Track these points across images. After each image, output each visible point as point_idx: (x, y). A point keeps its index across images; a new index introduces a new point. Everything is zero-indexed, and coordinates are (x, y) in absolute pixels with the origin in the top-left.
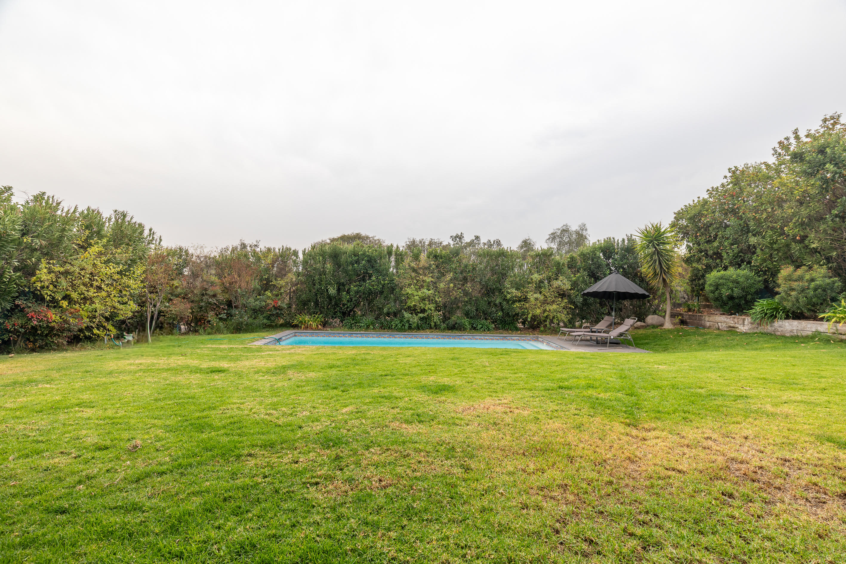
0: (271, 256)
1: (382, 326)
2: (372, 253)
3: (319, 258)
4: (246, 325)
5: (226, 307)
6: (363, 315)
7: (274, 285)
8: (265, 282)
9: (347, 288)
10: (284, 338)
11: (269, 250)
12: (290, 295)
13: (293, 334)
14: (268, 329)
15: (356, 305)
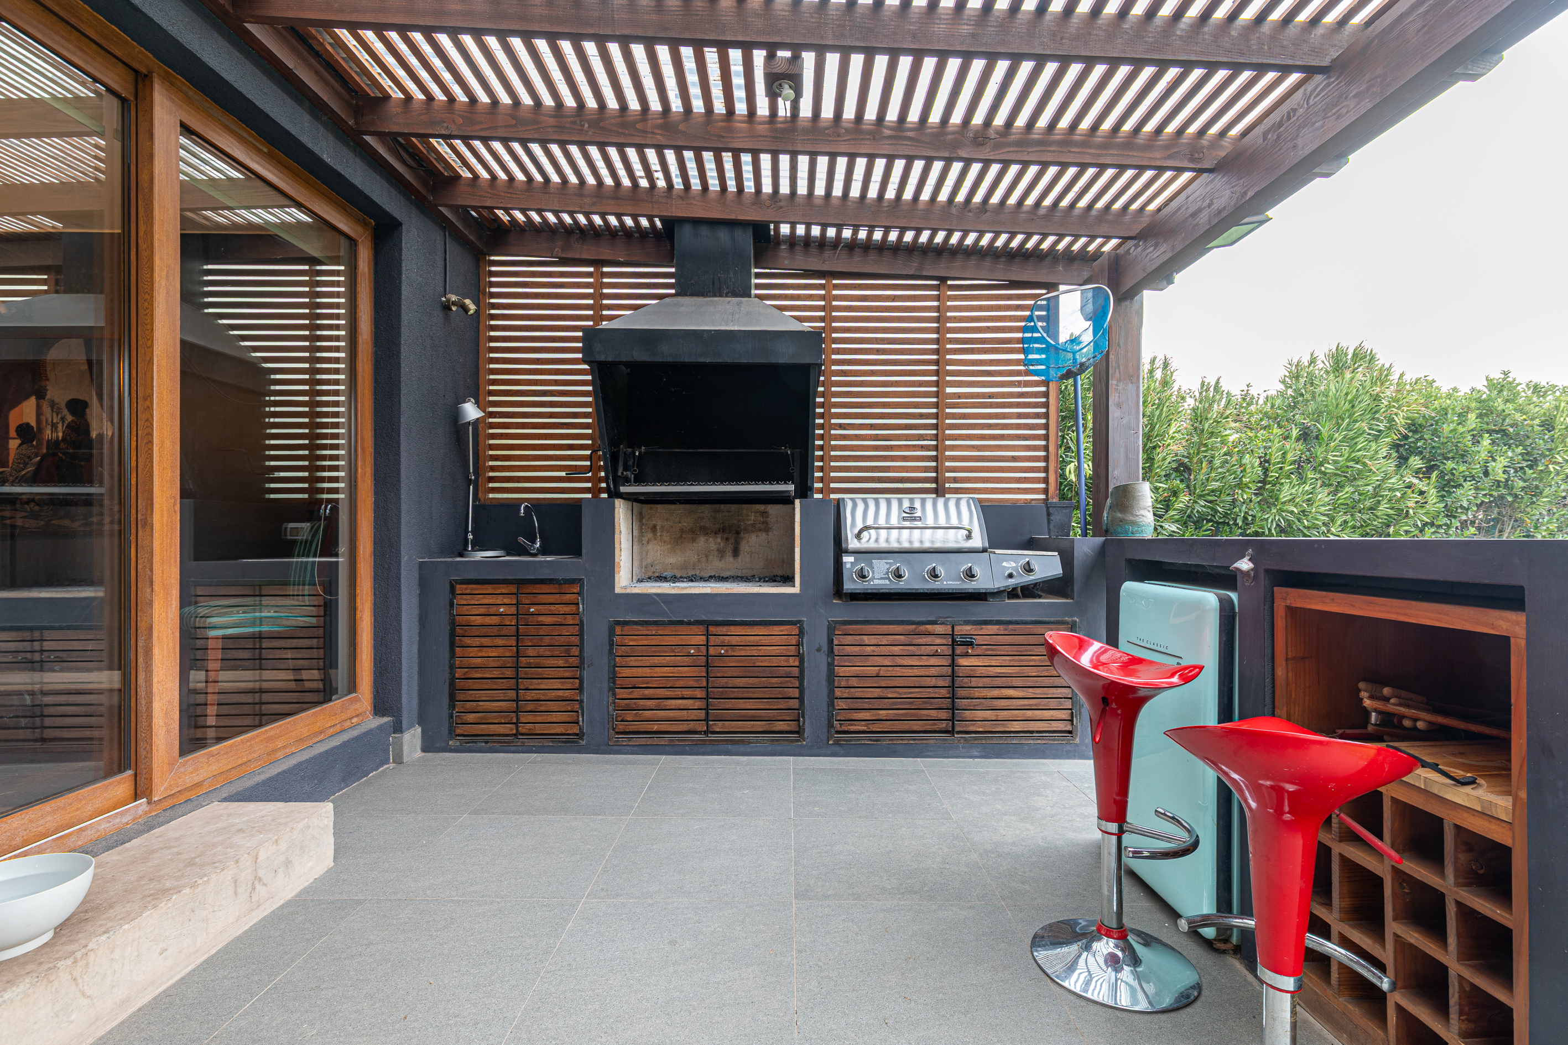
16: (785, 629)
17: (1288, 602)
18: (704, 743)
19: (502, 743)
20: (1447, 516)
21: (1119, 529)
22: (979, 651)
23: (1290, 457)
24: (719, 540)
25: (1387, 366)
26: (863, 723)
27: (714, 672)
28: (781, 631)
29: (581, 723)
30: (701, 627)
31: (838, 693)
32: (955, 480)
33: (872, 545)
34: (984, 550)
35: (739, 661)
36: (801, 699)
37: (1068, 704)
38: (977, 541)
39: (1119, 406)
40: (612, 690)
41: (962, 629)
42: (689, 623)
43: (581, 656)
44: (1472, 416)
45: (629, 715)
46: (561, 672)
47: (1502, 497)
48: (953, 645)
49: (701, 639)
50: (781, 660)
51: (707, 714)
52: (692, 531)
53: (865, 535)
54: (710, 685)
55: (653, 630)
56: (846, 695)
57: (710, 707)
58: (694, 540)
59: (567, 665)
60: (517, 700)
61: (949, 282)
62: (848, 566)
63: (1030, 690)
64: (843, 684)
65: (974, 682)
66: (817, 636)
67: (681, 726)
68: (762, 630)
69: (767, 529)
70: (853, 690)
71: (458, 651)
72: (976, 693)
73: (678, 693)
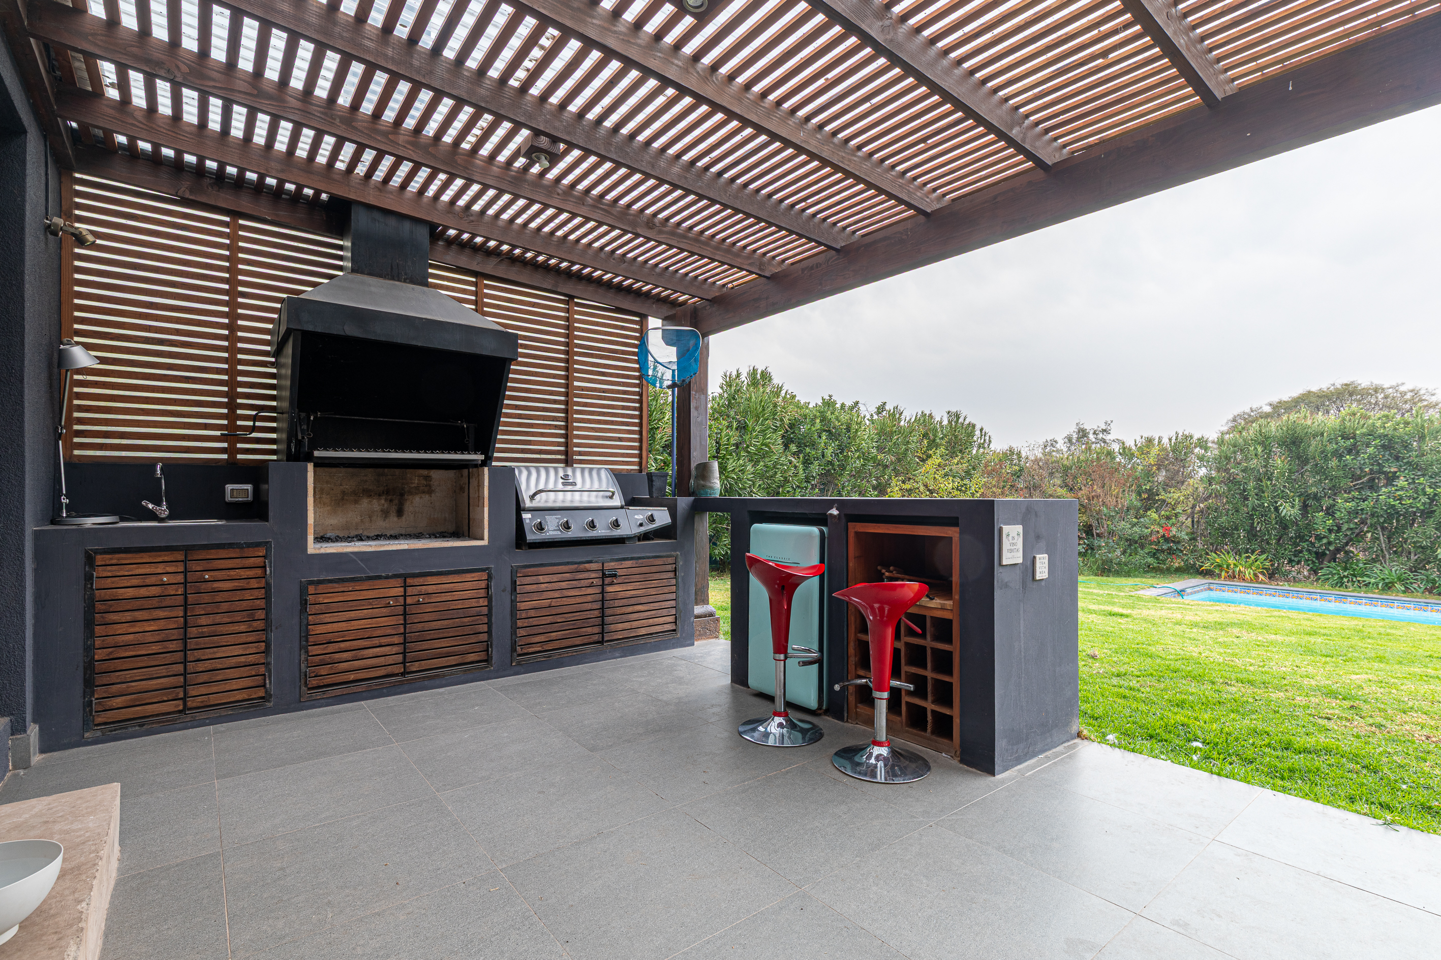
0: (1155, 451)
1: (1433, 588)
2: (1395, 429)
3: (1255, 448)
4: (1119, 564)
5: (1084, 535)
6: (1374, 561)
7: (1164, 501)
8: (1146, 496)
9: (1326, 503)
10: (1189, 591)
11: (1150, 441)
12: (1193, 518)
13: (1206, 586)
14: (1154, 575)
15: (1351, 540)
16: (476, 576)
17: (856, 530)
18: (401, 683)
19: (164, 722)
20: (806, 481)
21: (702, 492)
22: (620, 580)
23: (732, 441)
24: (383, 501)
25: (780, 385)
26: (539, 645)
27: (410, 619)
28: (473, 577)
29: (268, 686)
30: (399, 579)
31: (520, 623)
32: (580, 453)
33: (542, 505)
34: (622, 507)
35: (435, 607)
36: (489, 632)
37: (673, 611)
38: (617, 501)
39: (696, 408)
40: (304, 648)
41: (610, 565)
42: (387, 577)
43: (267, 619)
44: (818, 421)
45: (324, 670)
46: (243, 638)
47: (829, 471)
48: (603, 578)
49: (400, 591)
50: (473, 603)
51: (405, 657)
52: (354, 493)
53: (538, 497)
54: (407, 631)
55: (350, 586)
56: (526, 625)
57: (407, 651)
58: (356, 502)
59: (251, 629)
60: (184, 674)
61: (576, 300)
62: (528, 521)
63: (652, 604)
64: (524, 616)
65: (617, 603)
66: (502, 580)
67: (378, 672)
68: (456, 578)
69: (430, 492)
70: (531, 620)
71: (98, 630)
72: (619, 611)
73: (376, 641)
